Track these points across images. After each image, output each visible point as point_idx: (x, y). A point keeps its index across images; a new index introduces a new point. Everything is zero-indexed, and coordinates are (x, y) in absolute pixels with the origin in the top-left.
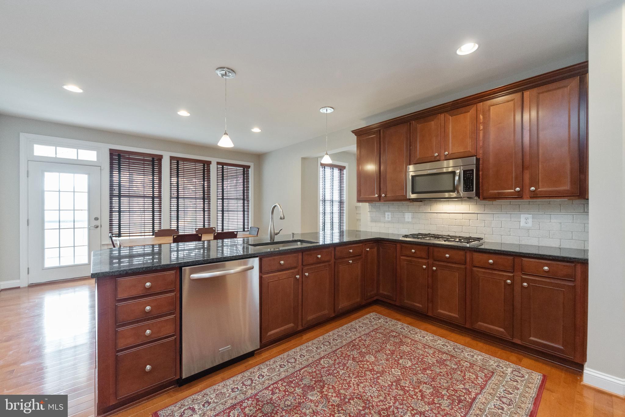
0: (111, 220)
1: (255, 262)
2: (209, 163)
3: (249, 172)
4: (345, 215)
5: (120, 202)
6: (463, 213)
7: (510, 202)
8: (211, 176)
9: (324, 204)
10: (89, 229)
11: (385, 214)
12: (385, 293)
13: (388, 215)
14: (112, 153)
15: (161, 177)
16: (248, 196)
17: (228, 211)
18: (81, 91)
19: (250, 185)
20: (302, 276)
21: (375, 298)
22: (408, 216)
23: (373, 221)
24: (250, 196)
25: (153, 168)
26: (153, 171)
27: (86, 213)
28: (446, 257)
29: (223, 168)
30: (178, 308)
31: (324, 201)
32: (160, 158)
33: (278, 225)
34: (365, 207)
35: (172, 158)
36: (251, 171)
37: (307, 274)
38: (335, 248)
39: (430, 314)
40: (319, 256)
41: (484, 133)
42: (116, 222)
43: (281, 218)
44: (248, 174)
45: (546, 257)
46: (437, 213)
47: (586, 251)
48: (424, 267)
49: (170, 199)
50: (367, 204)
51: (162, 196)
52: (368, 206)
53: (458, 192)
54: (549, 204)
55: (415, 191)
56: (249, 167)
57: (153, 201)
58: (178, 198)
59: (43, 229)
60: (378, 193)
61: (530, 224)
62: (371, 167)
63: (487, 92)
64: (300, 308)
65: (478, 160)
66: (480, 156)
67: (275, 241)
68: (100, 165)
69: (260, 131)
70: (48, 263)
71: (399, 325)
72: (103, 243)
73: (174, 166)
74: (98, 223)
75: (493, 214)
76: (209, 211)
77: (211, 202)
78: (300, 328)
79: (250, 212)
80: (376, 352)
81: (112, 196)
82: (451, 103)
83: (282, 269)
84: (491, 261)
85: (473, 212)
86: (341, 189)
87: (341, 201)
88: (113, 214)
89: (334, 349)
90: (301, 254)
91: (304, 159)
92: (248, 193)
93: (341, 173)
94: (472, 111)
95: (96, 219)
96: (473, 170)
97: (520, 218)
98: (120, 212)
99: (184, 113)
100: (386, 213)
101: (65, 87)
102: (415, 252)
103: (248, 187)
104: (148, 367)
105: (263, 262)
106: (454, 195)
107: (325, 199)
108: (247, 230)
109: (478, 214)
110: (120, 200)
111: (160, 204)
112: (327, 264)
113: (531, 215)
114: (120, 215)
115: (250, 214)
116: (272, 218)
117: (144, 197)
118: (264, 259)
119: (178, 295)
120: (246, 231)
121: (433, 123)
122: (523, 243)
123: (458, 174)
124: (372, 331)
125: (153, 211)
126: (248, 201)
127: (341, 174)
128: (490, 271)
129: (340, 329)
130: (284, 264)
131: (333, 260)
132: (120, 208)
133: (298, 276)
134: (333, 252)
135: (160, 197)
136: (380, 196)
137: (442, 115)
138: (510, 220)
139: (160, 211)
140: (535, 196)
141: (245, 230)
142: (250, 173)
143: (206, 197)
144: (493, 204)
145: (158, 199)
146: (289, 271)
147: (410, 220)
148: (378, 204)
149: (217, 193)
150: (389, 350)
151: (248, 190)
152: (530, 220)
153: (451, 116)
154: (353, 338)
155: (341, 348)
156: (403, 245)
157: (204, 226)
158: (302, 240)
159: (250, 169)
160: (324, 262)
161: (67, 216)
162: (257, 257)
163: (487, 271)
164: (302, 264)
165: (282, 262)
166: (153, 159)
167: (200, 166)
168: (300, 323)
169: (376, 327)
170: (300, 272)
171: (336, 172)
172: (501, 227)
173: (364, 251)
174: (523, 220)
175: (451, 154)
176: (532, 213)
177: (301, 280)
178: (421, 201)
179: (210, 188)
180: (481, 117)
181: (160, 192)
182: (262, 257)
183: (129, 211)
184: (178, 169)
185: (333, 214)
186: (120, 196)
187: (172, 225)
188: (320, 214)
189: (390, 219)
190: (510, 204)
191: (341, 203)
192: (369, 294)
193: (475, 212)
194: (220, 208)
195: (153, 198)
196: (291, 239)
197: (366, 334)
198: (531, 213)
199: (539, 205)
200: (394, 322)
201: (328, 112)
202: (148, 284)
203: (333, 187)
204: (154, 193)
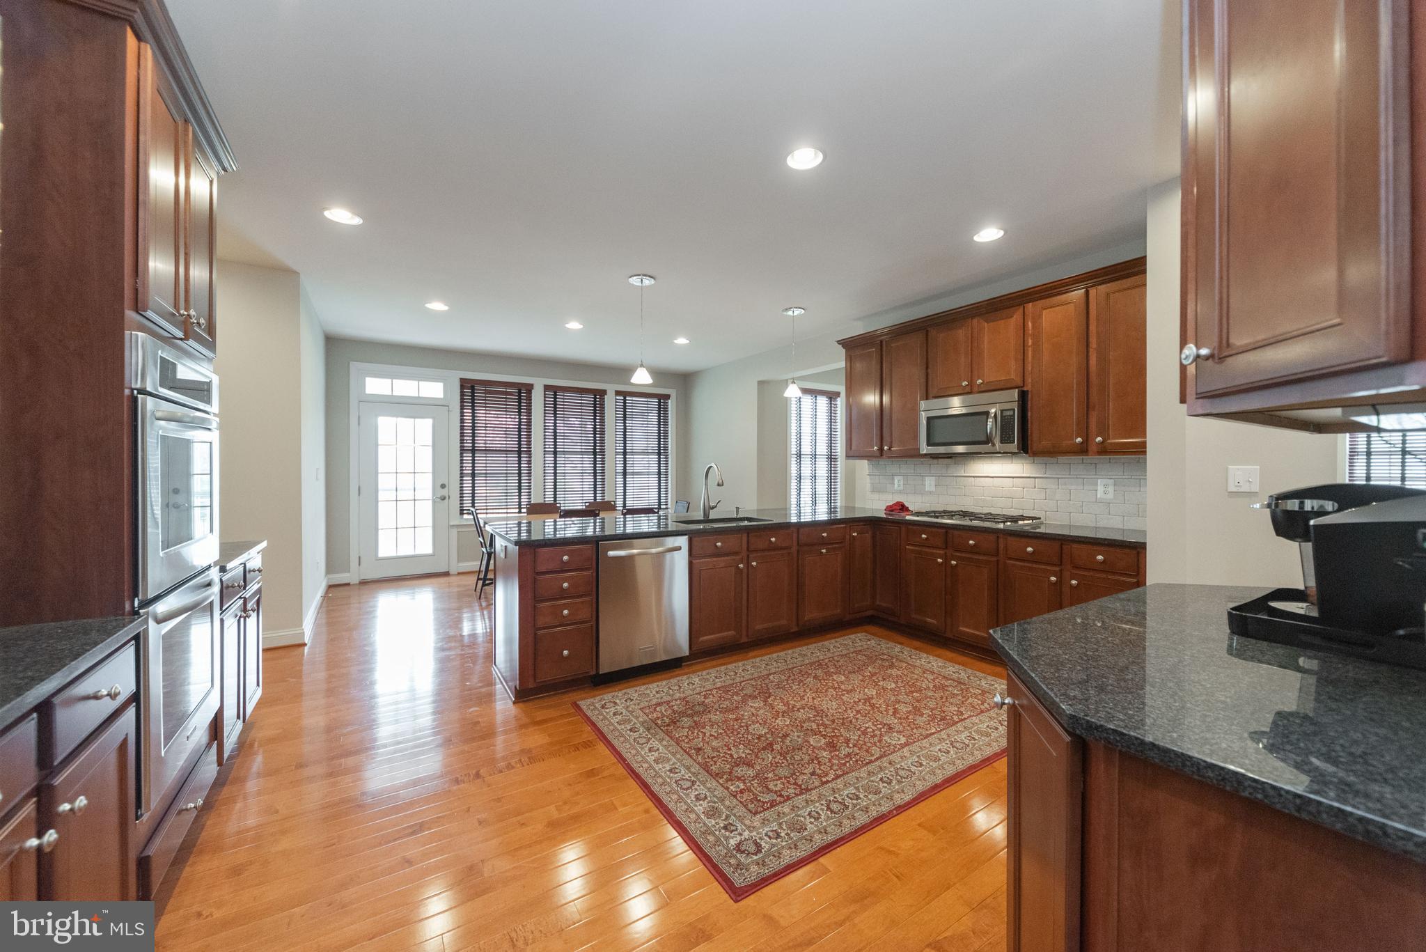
0: (461, 489)
1: (682, 541)
2: (603, 393)
3: (667, 406)
4: (838, 480)
5: (473, 460)
6: (1013, 477)
7: (1083, 459)
8: (606, 415)
9: (798, 461)
10: (434, 502)
11: (893, 479)
12: (884, 605)
13: (899, 480)
14: (464, 383)
15: (531, 419)
16: (666, 448)
17: (633, 474)
18: (446, 308)
19: (670, 429)
20: (748, 565)
21: (870, 613)
22: (930, 483)
23: (874, 490)
24: (669, 448)
25: (520, 406)
26: (520, 409)
27: (430, 476)
28: (969, 545)
29: (625, 400)
30: (594, 589)
31: (799, 456)
32: (529, 388)
33: (715, 495)
34: (863, 466)
35: (547, 388)
36: (671, 404)
37: (754, 564)
38: (798, 529)
39: (949, 635)
40: (773, 539)
41: (1034, 351)
42: (468, 491)
43: (719, 485)
44: (666, 409)
45: (1101, 542)
46: (974, 477)
47: (1144, 533)
48: (940, 560)
49: (544, 454)
50: (865, 462)
51: (532, 449)
52: (867, 465)
53: (994, 445)
54: (1138, 462)
55: (931, 442)
56: (667, 397)
57: (520, 457)
58: (555, 453)
59: (377, 501)
60: (879, 443)
61: (1110, 496)
62: (871, 399)
63: (1036, 289)
64: (745, 611)
65: (1023, 396)
66: (1028, 388)
67: (710, 518)
68: (446, 404)
69: (688, 342)
70: (382, 553)
71: (898, 648)
72: (451, 524)
73: (550, 401)
74: (444, 492)
75: (1058, 478)
76: (603, 474)
77: (606, 459)
78: (744, 640)
79: (670, 476)
80: (850, 673)
81: (463, 450)
82: (986, 303)
83: (718, 554)
84: (1030, 549)
85: (1028, 475)
86: (831, 434)
87: (831, 455)
88: (464, 478)
89: (790, 667)
90: (746, 535)
91: (761, 383)
92: (666, 443)
93: (831, 404)
94: (1017, 317)
95: (443, 486)
96: (1014, 410)
97: (1096, 484)
98: (473, 475)
99: (574, 325)
100: (896, 477)
101: (428, 306)
102: (926, 539)
103: (666, 432)
104: (566, 652)
105: (695, 543)
106: (988, 447)
107: (800, 451)
108: (664, 507)
109: (1035, 478)
110: (473, 457)
111: (529, 462)
112: (785, 551)
113: (1112, 480)
114: (473, 480)
115: (670, 479)
116: (706, 484)
117: (506, 452)
118: (695, 540)
119: (595, 574)
120: (664, 509)
121: (961, 331)
122: (1101, 524)
123: (993, 415)
124: (852, 653)
125: (520, 475)
126: (667, 457)
127: (831, 407)
128: (1030, 565)
129: (805, 648)
130: (722, 547)
131: (794, 549)
132: (473, 470)
133: (741, 566)
134: (795, 535)
135: (529, 452)
136: (881, 449)
137: (975, 321)
138: (1082, 488)
139: (529, 474)
140: (1104, 450)
141: (662, 507)
142: (669, 407)
143: (597, 452)
144: (1057, 463)
145: (527, 454)
146: (729, 558)
147: (933, 489)
148: (882, 462)
149: (616, 443)
150: (870, 672)
151: (666, 437)
152: (1111, 489)
153: (988, 323)
154: (821, 657)
155: (801, 666)
156: (910, 527)
157: (595, 499)
158: (751, 518)
159: (670, 401)
160: (782, 548)
161: (406, 481)
162: (686, 535)
163: (1026, 564)
164: (748, 550)
165: (719, 544)
166: (520, 390)
167: (589, 399)
168: (744, 633)
169: (860, 648)
170: (745, 561)
171: (823, 402)
172: (1070, 500)
173: (848, 537)
174: (1100, 489)
175: (987, 383)
176: (1114, 477)
177: (745, 571)
178: (950, 458)
179: (604, 434)
180: (1030, 324)
181: (529, 443)
182: (692, 536)
183: (486, 473)
184: (555, 404)
185: (815, 479)
186: (473, 451)
187: (547, 493)
188: (791, 479)
189: (902, 488)
190: (1083, 463)
191: (831, 458)
192: (856, 605)
193: (1031, 476)
194: (620, 469)
195: (519, 452)
196: (735, 516)
197: (842, 655)
198: (1111, 477)
199: (1124, 463)
200: (891, 644)
201: (795, 314)
202: (566, 558)
203: (815, 430)
204: (521, 441)
